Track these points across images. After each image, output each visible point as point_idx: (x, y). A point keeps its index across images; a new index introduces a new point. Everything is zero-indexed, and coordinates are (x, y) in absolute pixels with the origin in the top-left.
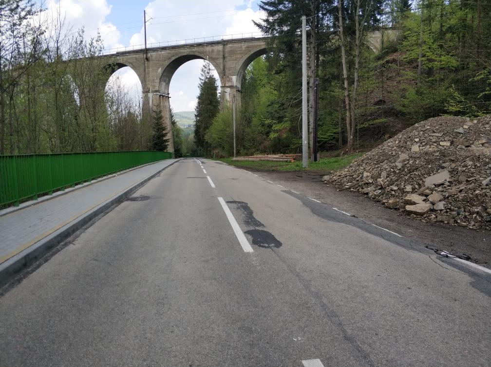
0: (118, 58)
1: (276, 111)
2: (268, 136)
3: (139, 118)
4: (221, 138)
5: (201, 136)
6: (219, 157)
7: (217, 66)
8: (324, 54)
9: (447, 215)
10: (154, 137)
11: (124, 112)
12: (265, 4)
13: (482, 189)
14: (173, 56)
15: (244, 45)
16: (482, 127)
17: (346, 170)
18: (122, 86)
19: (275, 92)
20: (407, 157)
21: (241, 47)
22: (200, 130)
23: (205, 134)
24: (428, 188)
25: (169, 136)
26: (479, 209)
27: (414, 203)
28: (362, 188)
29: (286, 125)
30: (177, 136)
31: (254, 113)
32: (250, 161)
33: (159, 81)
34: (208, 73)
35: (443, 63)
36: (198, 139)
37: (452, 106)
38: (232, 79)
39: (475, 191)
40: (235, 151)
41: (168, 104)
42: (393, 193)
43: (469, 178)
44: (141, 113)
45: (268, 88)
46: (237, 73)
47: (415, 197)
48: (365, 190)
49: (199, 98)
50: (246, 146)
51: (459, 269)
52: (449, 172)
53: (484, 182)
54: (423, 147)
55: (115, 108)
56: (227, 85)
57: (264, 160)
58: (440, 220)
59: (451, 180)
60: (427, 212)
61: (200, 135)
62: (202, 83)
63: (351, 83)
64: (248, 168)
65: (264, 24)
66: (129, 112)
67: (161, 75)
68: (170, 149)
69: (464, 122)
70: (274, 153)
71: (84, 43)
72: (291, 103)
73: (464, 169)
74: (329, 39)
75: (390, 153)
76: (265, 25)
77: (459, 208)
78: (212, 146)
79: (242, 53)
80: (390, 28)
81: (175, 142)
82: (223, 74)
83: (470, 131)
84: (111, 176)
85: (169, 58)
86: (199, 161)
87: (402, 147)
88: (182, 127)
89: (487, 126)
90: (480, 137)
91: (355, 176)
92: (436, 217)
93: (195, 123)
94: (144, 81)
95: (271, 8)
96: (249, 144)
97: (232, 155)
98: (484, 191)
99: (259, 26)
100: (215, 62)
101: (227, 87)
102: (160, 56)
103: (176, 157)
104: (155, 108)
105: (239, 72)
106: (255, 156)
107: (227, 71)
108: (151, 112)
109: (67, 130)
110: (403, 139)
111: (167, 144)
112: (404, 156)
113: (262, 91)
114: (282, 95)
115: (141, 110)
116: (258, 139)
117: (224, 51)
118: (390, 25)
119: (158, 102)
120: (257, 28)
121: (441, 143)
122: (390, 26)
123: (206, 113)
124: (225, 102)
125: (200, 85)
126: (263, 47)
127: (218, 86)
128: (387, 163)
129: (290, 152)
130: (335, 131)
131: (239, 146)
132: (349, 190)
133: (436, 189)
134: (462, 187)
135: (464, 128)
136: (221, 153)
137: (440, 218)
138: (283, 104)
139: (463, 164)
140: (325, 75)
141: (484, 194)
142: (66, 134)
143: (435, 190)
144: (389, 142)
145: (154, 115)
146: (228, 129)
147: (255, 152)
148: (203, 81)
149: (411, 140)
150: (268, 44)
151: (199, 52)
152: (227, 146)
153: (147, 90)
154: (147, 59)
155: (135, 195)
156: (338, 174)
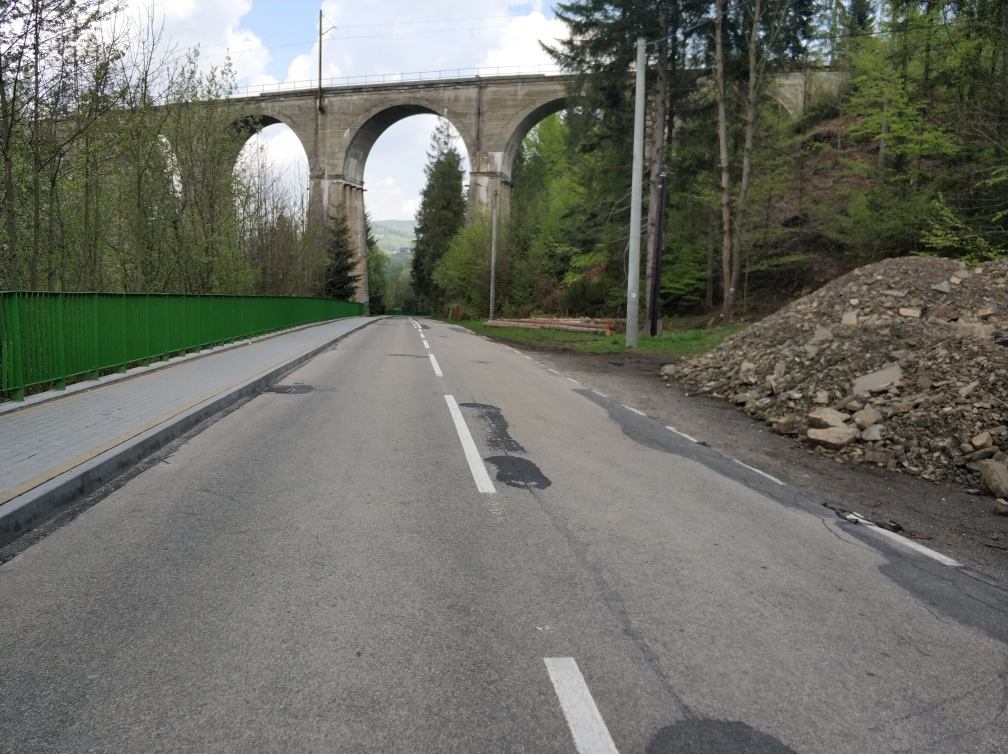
0: (263, 104)
1: (579, 229)
2: (561, 279)
3: (301, 230)
4: (464, 279)
5: (425, 272)
6: (461, 319)
7: (463, 131)
8: (684, 116)
9: (884, 451)
10: (329, 270)
11: (270, 216)
12: (567, 9)
13: (957, 404)
14: (376, 106)
15: (521, 90)
16: (990, 282)
17: (710, 355)
18: (268, 164)
19: (581, 190)
20: (830, 336)
21: (516, 94)
22: (425, 261)
23: (433, 269)
24: (856, 398)
25: (359, 270)
26: (946, 442)
27: (825, 426)
28: (736, 393)
29: (598, 258)
30: (375, 271)
31: (537, 231)
32: (520, 328)
33: (343, 155)
34: (446, 143)
35: (926, 146)
36: (419, 279)
37: (936, 236)
38: (493, 157)
39: (942, 407)
40: (492, 307)
41: (360, 203)
42: (792, 404)
43: (936, 381)
44: (305, 219)
45: (566, 180)
46: (504, 147)
47: (829, 415)
48: (740, 397)
49: (425, 194)
50: (515, 297)
51: (870, 544)
52: (902, 368)
53: (964, 391)
54: (867, 318)
55: (252, 207)
56: (483, 170)
57: (549, 329)
58: (871, 459)
59: (902, 384)
60: (848, 444)
61: (423, 270)
62: (432, 163)
63: (736, 178)
64: (515, 342)
65: (563, 49)
66: (281, 218)
67: (348, 143)
68: (362, 296)
69: (952, 271)
70: (572, 314)
71: (197, 76)
72: (611, 213)
73: (930, 363)
74: (694, 85)
75: (798, 326)
76: (565, 52)
77: (909, 438)
78: (446, 293)
79: (516, 107)
80: (827, 67)
81: (370, 283)
82: (476, 147)
83: (964, 289)
84: (240, 343)
85: (366, 111)
86: (416, 323)
87: (824, 314)
88: (388, 253)
89: (1001, 280)
90: (982, 302)
91: (725, 369)
92: (864, 454)
93: (414, 246)
94: (313, 155)
95: (579, 18)
96: (521, 294)
97: (485, 314)
98: (960, 408)
99: (551, 52)
100: (461, 122)
101: (484, 174)
102: (349, 104)
103: (372, 314)
104: (333, 212)
105: (508, 144)
106: (533, 319)
107: (483, 140)
108: (325, 219)
109: (156, 247)
110: (827, 298)
111: (355, 285)
112: (822, 333)
113: (555, 185)
114: (595, 197)
115: (305, 215)
116: (541, 283)
117: (479, 101)
118: (827, 61)
119: (340, 198)
120: (549, 56)
121: (903, 311)
122: (827, 64)
123: (439, 225)
124: (477, 203)
125: (428, 167)
126: (561, 95)
127: (464, 172)
128: (789, 346)
129: (606, 315)
130: (698, 275)
131: (501, 297)
132: (709, 395)
133: (872, 400)
134: (920, 398)
135: (951, 283)
136: (464, 310)
137: (869, 456)
138: (594, 216)
139: (929, 354)
140: (684, 160)
141: (960, 415)
142: (155, 255)
143: (871, 403)
144: (799, 304)
145: (331, 224)
146: (480, 261)
147: (532, 310)
148: (435, 160)
149: (842, 301)
150: (569, 89)
151: (427, 100)
152: (475, 295)
153: (320, 173)
154: (322, 110)
155: (285, 382)
156: (694, 362)
